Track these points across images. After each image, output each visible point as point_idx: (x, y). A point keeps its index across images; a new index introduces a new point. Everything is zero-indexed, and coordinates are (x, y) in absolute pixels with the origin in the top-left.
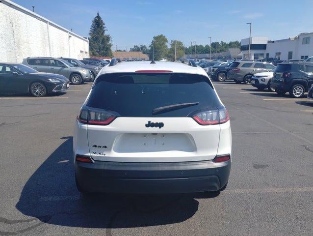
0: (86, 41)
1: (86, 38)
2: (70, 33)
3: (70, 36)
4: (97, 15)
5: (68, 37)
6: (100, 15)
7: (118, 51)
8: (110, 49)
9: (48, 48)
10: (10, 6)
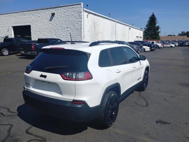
0: (141, 30)
1: (142, 29)
2: (130, 27)
3: (130, 28)
4: (152, 14)
5: (128, 29)
6: (154, 14)
7: (169, 35)
8: (158, 35)
9: (115, 35)
10: (95, 15)
